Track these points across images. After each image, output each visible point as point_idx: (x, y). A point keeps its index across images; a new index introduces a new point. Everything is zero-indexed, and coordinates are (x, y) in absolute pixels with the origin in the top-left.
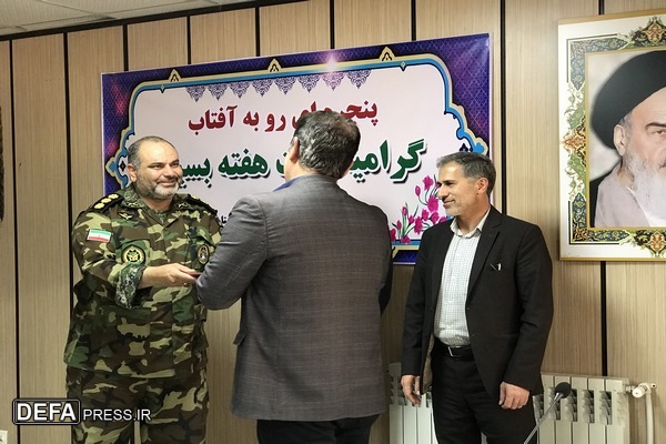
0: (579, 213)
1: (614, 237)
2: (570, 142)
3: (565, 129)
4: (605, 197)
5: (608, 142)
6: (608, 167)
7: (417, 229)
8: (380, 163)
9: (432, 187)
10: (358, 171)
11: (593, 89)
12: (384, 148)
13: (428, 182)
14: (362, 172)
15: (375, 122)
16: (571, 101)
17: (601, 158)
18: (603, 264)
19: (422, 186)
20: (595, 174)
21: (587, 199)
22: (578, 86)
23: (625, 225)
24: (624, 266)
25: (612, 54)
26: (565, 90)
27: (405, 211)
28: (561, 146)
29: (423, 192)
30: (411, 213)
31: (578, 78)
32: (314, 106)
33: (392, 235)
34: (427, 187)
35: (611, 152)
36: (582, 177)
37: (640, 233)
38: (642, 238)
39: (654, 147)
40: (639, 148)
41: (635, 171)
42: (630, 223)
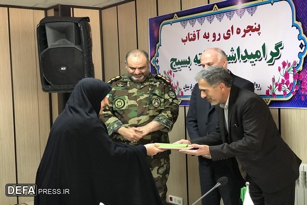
7: (280, 89)
8: (262, 55)
9: (286, 67)
10: (252, 60)
12: (264, 47)
13: (284, 64)
14: (254, 60)
15: (259, 34)
19: (282, 66)
27: (274, 80)
29: (282, 69)
30: (276, 81)
32: (232, 28)
33: (268, 92)
34: (284, 67)
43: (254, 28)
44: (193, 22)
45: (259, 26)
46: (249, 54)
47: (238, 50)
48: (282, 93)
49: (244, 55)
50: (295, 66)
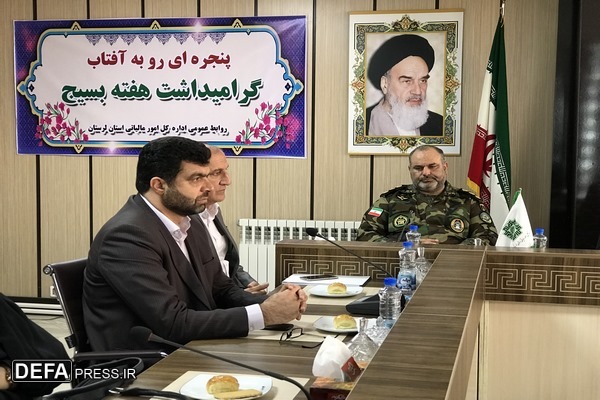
0: (360, 127)
1: (379, 141)
2: (355, 85)
3: (352, 77)
4: (375, 118)
5: (378, 86)
6: (377, 101)
7: (256, 135)
8: (231, 93)
9: (266, 110)
10: (216, 98)
11: (369, 55)
12: (234, 84)
13: (263, 106)
14: (219, 98)
15: (228, 67)
16: (356, 60)
17: (373, 95)
18: (372, 157)
19: (260, 108)
21: (364, 119)
22: (360, 52)
23: (386, 135)
24: (384, 158)
25: (381, 34)
26: (353, 53)
27: (248, 124)
28: (350, 87)
29: (260, 112)
30: (252, 125)
31: (361, 46)
32: (185, 54)
33: (238, 138)
34: (263, 108)
35: (379, 92)
36: (362, 105)
37: (394, 139)
38: (395, 142)
39: (403, 90)
40: (395, 90)
41: (392, 103)
42: (389, 133)
43: (220, 59)
44: (111, 38)
45: (228, 57)
46: (212, 90)
47: (194, 84)
48: (259, 139)
49: (203, 90)
50: (279, 109)
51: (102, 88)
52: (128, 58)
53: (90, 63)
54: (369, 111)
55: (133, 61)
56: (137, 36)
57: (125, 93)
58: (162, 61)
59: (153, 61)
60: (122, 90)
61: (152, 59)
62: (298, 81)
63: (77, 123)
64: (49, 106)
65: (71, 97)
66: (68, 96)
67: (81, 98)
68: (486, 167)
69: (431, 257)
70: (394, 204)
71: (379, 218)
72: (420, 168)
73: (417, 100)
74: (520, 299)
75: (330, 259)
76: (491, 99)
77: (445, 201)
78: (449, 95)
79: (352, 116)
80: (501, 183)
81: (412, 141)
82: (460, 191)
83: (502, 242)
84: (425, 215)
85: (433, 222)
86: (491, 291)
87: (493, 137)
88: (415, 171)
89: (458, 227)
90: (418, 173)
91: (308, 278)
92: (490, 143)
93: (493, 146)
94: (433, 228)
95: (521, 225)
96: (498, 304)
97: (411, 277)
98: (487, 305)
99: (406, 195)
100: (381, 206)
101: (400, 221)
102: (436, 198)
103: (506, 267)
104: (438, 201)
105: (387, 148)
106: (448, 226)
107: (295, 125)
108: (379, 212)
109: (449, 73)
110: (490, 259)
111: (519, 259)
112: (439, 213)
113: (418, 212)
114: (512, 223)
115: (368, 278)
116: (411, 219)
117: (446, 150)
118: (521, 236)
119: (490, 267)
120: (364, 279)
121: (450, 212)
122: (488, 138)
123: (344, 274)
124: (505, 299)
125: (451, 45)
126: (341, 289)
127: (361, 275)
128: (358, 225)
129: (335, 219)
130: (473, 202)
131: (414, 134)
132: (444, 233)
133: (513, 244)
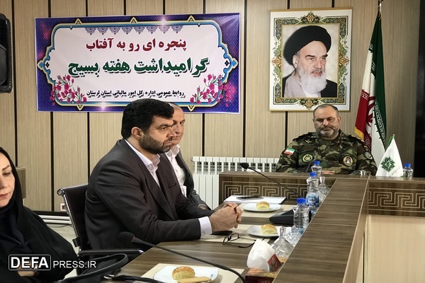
0: (278, 91)
1: (292, 101)
2: (275, 62)
3: (272, 56)
4: (289, 85)
5: (291, 62)
6: (290, 73)
7: (204, 97)
8: (187, 68)
9: (212, 79)
10: (176, 71)
11: (285, 39)
12: (189, 61)
13: (210, 77)
14: (178, 71)
15: (185, 49)
16: (276, 44)
17: (287, 69)
18: (287, 112)
19: (207, 79)
20: (285, 75)
22: (278, 38)
23: (296, 97)
24: (295, 114)
25: (293, 26)
26: (273, 39)
27: (199, 89)
28: (271, 63)
29: (207, 81)
30: (201, 90)
31: (279, 34)
32: (154, 41)
33: (192, 100)
34: (209, 79)
35: (291, 66)
36: (279, 76)
37: (302, 100)
38: (303, 102)
39: (309, 65)
40: (303, 65)
41: (301, 74)
42: (299, 96)
43: (179, 43)
44: (103, 29)
45: (185, 42)
46: (173, 66)
47: (161, 61)
48: (207, 100)
49: (167, 66)
50: (220, 79)
51: (96, 65)
52: (115, 43)
53: (88, 47)
54: (284, 80)
55: (118, 46)
56: (121, 28)
57: (112, 68)
58: (138, 46)
59: (132, 46)
60: (110, 66)
61: (132, 44)
62: (234, 59)
63: (79, 89)
64: (59, 78)
65: (75, 71)
66: (73, 71)
67: (82, 72)
68: (369, 119)
69: (329, 183)
70: (303, 146)
71: (292, 156)
72: (321, 120)
73: (319, 72)
74: (394, 214)
75: (257, 185)
76: (372, 71)
77: (339, 144)
78: (341, 68)
79: (273, 84)
80: (379, 131)
81: (315, 101)
82: (350, 137)
83: (380, 173)
84: (325, 154)
85: (331, 159)
86: (373, 208)
87: (373, 98)
88: (318, 122)
89: (348, 162)
90: (319, 124)
91: (242, 198)
92: (371, 102)
93: (373, 104)
94: (331, 163)
95: (394, 161)
96: (377, 217)
97: (315, 198)
98: (370, 218)
99: (311, 139)
100: (294, 147)
101: (307, 158)
102: (333, 141)
103: (383, 190)
104: (334, 144)
105: (297, 106)
106: (341, 161)
107: (232, 90)
108: (292, 152)
109: (342, 53)
110: (371, 185)
111: (393, 185)
112: (335, 152)
113: (320, 152)
114: (387, 159)
115: (284, 198)
116: (315, 157)
117: (340, 107)
118: (394, 169)
119: (372, 191)
120: (282, 199)
121: (342, 151)
122: (370, 99)
123: (267, 196)
124: (383, 213)
125: (343, 33)
126: (266, 206)
127: (279, 196)
128: (277, 161)
129: (260, 157)
130: (359, 144)
131: (316, 96)
132: (339, 166)
133: (388, 174)
